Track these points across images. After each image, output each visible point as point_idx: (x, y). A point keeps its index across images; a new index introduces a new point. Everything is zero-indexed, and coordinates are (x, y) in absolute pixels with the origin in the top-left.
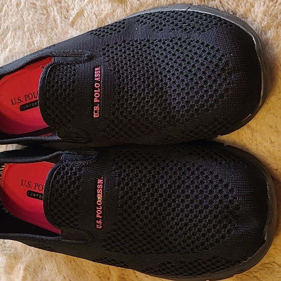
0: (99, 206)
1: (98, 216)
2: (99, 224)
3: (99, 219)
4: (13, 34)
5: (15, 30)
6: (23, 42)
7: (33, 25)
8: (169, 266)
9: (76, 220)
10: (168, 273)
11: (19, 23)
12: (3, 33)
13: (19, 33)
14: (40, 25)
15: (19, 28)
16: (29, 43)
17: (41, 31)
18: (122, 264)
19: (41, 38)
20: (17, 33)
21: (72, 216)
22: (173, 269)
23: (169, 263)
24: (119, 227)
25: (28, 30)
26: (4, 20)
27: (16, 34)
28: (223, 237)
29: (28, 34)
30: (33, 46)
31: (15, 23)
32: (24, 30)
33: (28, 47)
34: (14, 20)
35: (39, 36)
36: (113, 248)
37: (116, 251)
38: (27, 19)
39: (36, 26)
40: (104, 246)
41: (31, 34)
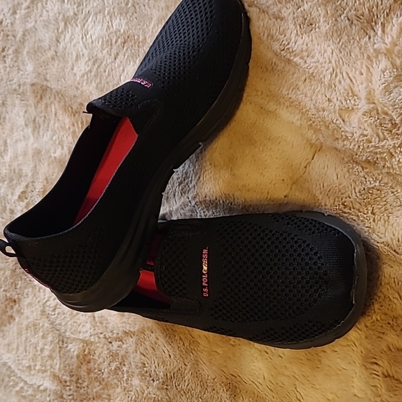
0: (204, 275)
1: (204, 284)
2: (205, 292)
3: (205, 287)
4: (94, 18)
5: (96, 14)
6: (102, 26)
7: (113, 9)
8: (272, 332)
9: (184, 288)
10: (273, 339)
11: (100, 7)
12: (84, 18)
13: (100, 17)
14: (120, 9)
15: (100, 12)
16: (108, 26)
17: (121, 14)
18: (231, 333)
19: (120, 20)
20: (98, 17)
21: (181, 285)
22: (276, 335)
23: (272, 329)
24: (224, 295)
25: (108, 13)
26: (86, 5)
27: (96, 18)
28: (315, 301)
29: (108, 18)
30: (111, 29)
31: (97, 7)
32: (104, 14)
33: (107, 30)
34: (95, 5)
35: (118, 19)
36: (220, 316)
37: (223, 319)
38: (108, 3)
39: (116, 10)
40: (212, 315)
41: (111, 17)
